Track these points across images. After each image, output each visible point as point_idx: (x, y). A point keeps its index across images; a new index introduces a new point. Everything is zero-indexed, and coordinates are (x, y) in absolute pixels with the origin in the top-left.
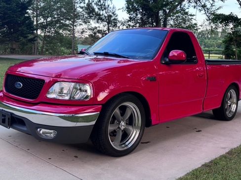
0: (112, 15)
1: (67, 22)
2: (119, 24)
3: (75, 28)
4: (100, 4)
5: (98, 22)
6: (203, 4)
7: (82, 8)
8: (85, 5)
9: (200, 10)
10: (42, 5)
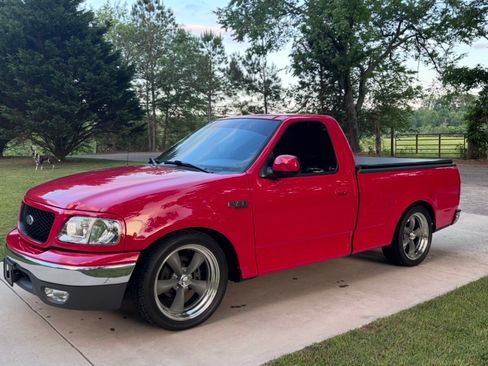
0: (272, 80)
1: (201, 96)
2: (283, 95)
3: (212, 104)
4: (250, 63)
5: (248, 93)
6: (430, 51)
7: (223, 71)
8: (228, 65)
9: (427, 63)
10: (161, 69)
